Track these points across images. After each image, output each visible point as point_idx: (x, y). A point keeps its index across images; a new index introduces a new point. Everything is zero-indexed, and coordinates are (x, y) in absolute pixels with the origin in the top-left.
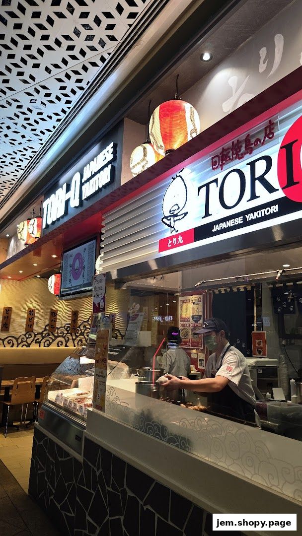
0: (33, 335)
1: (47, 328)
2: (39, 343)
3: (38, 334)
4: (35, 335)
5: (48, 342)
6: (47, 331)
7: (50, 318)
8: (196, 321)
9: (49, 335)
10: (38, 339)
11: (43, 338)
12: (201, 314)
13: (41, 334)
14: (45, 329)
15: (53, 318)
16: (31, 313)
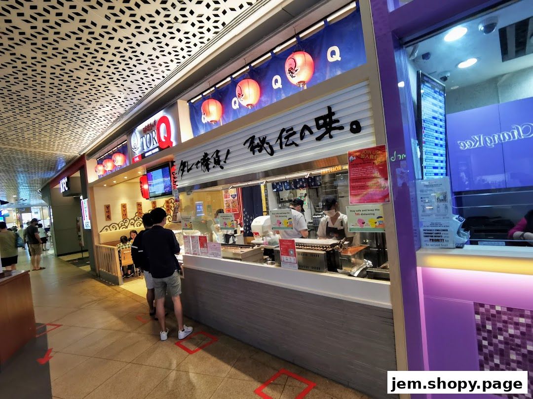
0: (128, 220)
1: (137, 214)
2: (134, 225)
3: (132, 219)
4: (130, 221)
5: (139, 224)
6: (137, 217)
7: (137, 208)
8: (234, 198)
9: (139, 219)
10: (132, 222)
11: (135, 221)
12: (236, 193)
13: (133, 219)
14: (136, 216)
15: (139, 208)
16: (124, 206)
